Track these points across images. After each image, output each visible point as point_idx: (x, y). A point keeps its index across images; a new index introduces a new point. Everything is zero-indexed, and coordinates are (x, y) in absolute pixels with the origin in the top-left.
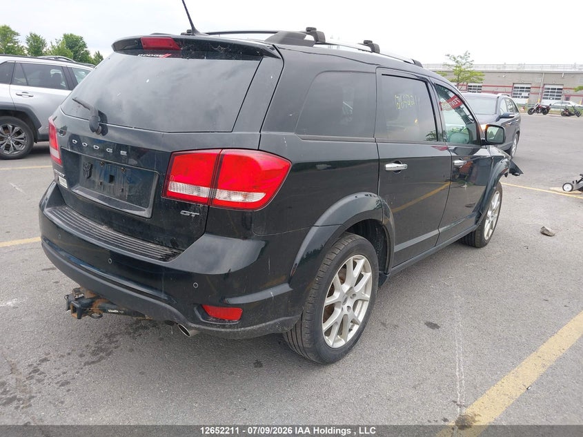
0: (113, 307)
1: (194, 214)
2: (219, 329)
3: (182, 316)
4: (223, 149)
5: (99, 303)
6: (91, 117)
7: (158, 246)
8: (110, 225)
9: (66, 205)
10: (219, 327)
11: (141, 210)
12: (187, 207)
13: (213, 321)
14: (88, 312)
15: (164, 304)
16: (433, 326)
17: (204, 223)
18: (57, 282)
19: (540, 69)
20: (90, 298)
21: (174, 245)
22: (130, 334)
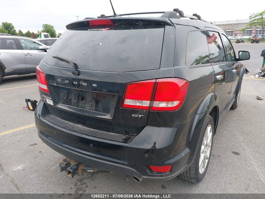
0: (90, 168)
1: (140, 116)
2: (159, 178)
3: (138, 173)
4: (156, 79)
5: (81, 167)
6: (71, 66)
7: (117, 134)
8: (84, 124)
9: (50, 113)
10: (159, 177)
11: (105, 115)
12: (136, 112)
13: (156, 174)
14: (76, 173)
15: (127, 167)
16: (237, 154)
17: (146, 120)
18: (40, 152)
19: (222, 23)
20: (76, 165)
21: (126, 133)
22: (90, 178)
